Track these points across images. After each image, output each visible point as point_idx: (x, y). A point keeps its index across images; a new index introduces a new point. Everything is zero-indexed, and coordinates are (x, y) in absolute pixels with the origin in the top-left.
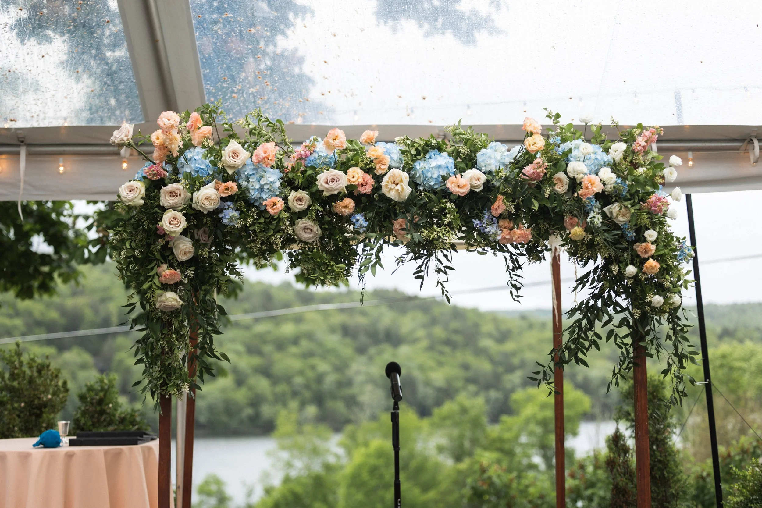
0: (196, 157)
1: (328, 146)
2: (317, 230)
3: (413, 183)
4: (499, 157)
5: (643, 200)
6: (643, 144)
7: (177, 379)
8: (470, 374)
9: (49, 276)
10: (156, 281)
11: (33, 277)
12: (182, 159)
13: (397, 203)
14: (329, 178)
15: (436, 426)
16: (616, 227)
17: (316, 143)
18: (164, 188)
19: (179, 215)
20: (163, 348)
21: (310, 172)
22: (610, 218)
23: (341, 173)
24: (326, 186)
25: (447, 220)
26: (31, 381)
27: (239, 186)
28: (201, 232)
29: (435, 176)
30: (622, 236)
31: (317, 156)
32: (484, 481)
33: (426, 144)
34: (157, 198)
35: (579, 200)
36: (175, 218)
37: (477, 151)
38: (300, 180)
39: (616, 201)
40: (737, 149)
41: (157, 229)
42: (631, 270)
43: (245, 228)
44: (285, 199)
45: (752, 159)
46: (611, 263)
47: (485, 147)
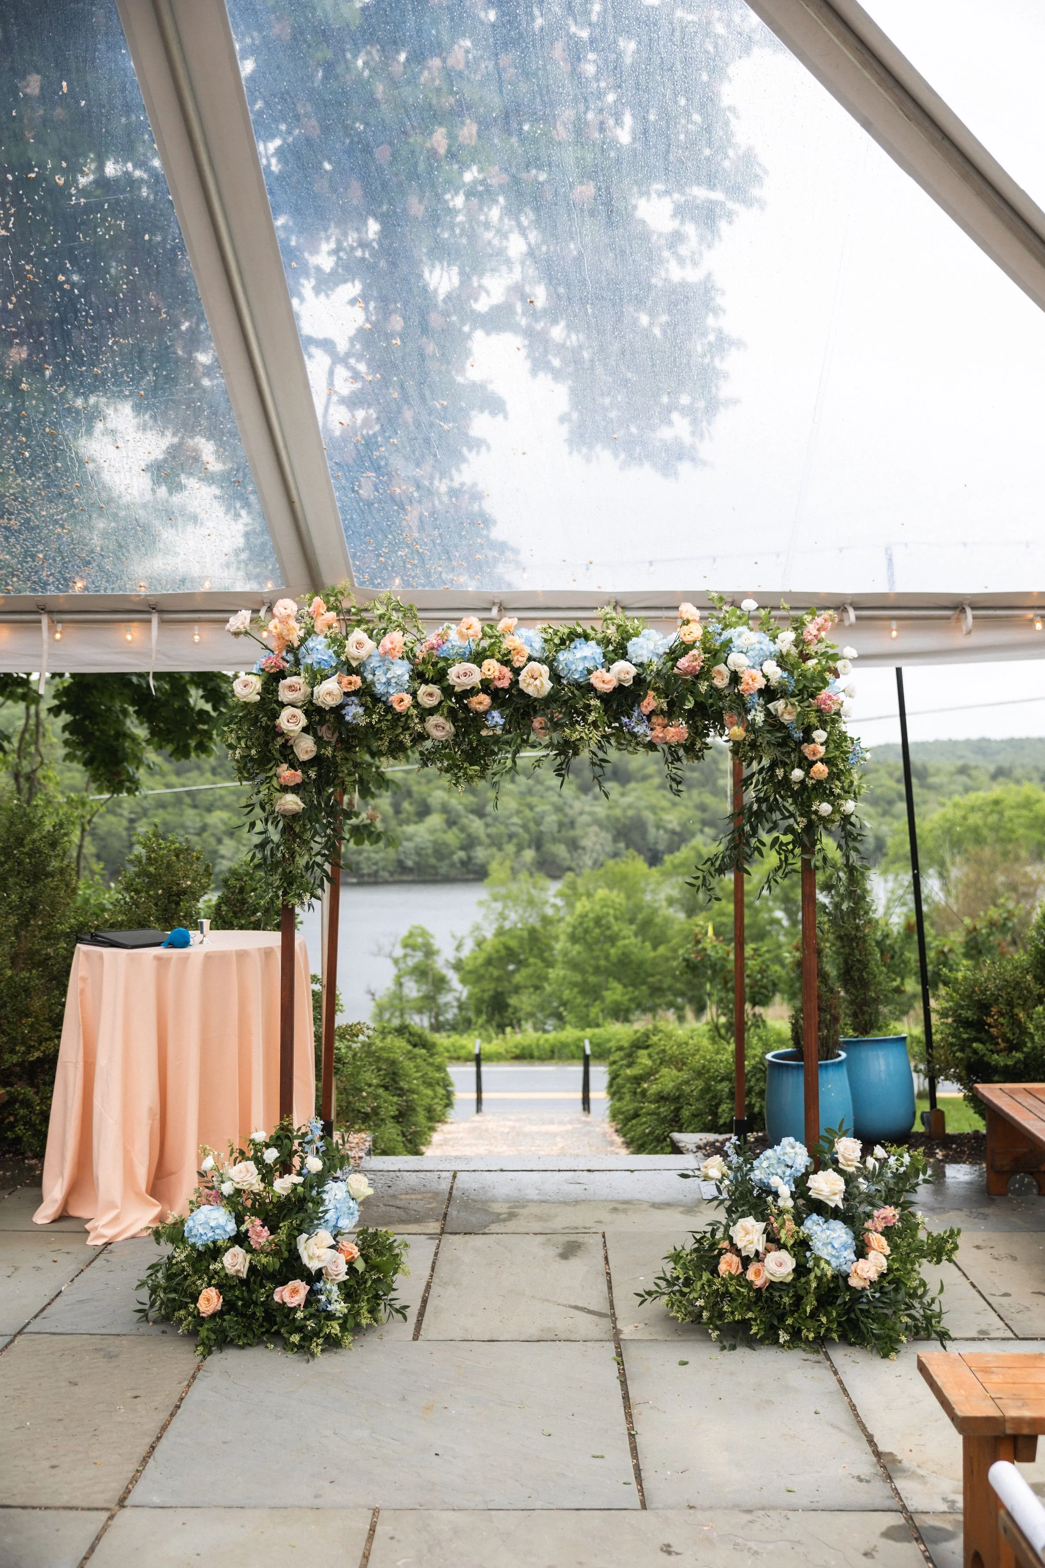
0: (319, 647)
1: (461, 635)
2: (450, 727)
3: (555, 677)
4: (652, 648)
5: (813, 696)
6: (815, 632)
7: (298, 888)
8: (706, 816)
9: (208, 734)
10: (275, 782)
11: (190, 736)
12: (303, 649)
13: (536, 699)
14: (461, 673)
15: (667, 875)
16: (782, 727)
17: (449, 631)
18: (282, 682)
19: (299, 712)
20: (284, 855)
21: (441, 664)
22: (775, 716)
23: (473, 666)
24: (458, 680)
25: (591, 718)
26: (169, 866)
27: (364, 680)
28: (324, 728)
29: (580, 668)
30: (789, 736)
31: (450, 645)
32: (698, 952)
33: (571, 633)
34: (276, 691)
35: (740, 696)
36: (294, 716)
37: (628, 639)
38: (430, 673)
39: (782, 697)
40: (948, 618)
41: (275, 727)
42: (797, 774)
43: (370, 725)
44: (414, 694)
45: (964, 628)
46: (777, 765)
47: (637, 635)
